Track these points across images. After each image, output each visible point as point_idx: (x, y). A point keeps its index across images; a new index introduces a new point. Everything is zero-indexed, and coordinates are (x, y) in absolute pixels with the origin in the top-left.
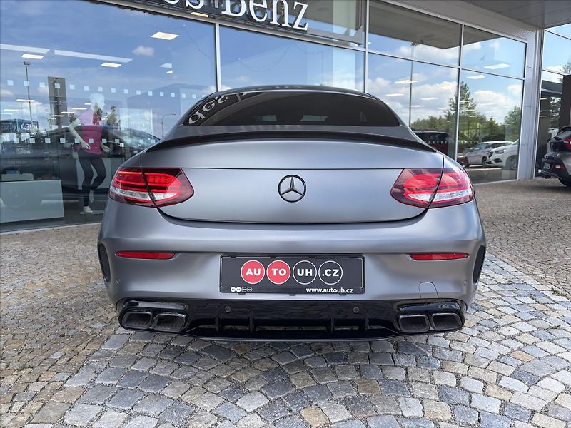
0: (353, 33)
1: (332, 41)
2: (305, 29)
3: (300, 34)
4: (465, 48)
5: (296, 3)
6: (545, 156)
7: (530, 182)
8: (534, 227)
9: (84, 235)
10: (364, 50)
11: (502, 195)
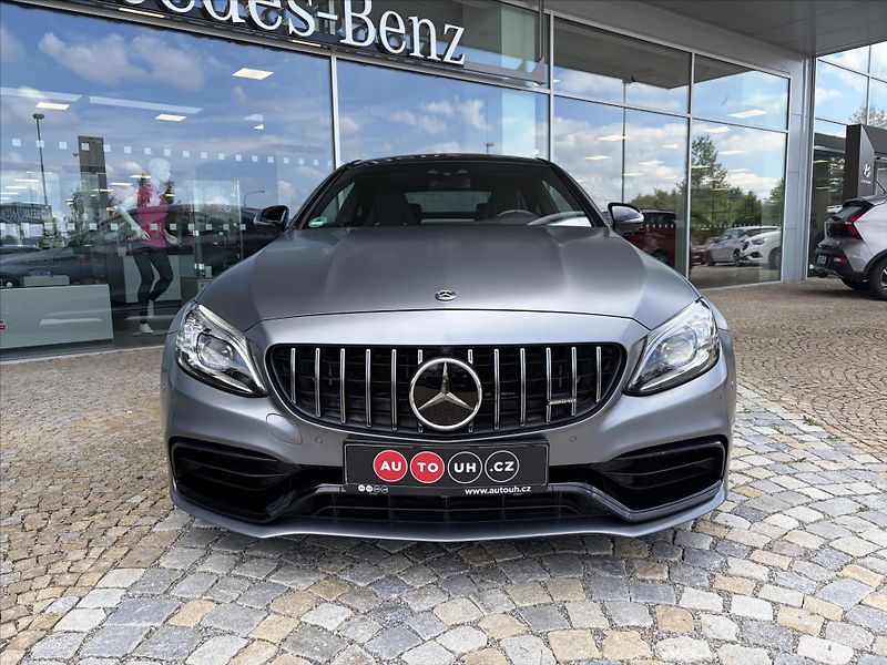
0: (531, 66)
1: (500, 80)
2: (461, 62)
3: (453, 70)
4: (696, 87)
5: (447, 27)
6: (820, 245)
7: (799, 284)
8: (793, 344)
9: (147, 361)
10: (548, 91)
11: (754, 302)
